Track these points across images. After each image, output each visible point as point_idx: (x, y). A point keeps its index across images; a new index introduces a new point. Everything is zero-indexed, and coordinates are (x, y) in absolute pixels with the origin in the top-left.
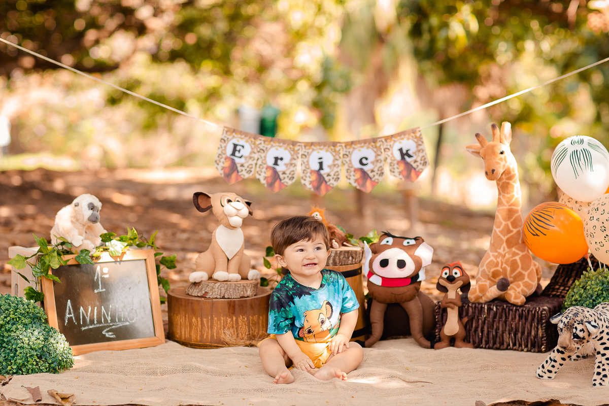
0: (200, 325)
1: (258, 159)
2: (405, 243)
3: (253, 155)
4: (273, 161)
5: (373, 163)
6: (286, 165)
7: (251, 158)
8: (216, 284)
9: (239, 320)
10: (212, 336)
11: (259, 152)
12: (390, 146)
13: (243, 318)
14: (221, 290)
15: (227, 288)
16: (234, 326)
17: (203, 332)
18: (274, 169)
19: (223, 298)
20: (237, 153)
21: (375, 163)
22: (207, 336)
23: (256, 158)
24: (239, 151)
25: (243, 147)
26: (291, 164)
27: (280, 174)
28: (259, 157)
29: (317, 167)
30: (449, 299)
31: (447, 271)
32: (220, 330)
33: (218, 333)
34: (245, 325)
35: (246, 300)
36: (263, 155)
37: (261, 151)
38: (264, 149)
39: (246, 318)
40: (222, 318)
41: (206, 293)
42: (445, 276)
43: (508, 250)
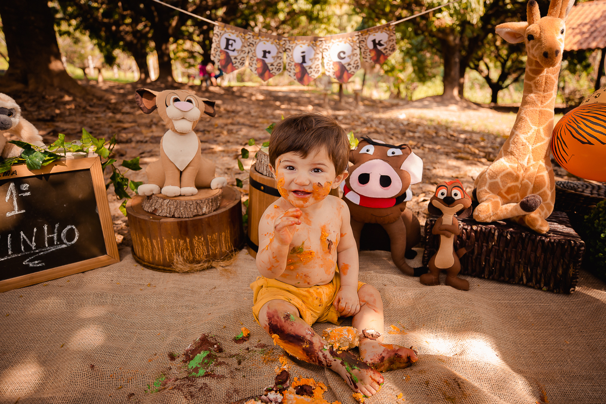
0: (150, 246)
1: (249, 52)
2: (390, 152)
3: (244, 49)
4: (262, 54)
5: (349, 56)
6: (273, 57)
7: (242, 51)
8: (165, 201)
9: (195, 242)
10: (164, 259)
11: (249, 46)
12: (365, 38)
13: (199, 239)
14: (170, 208)
15: (177, 206)
16: (189, 248)
17: (154, 253)
18: (263, 61)
19: (173, 216)
20: (230, 47)
21: (352, 57)
22: (159, 258)
23: (247, 52)
24: (232, 45)
25: (234, 41)
26: (278, 57)
27: (269, 65)
28: (250, 51)
29: (300, 60)
30: (444, 225)
31: (444, 191)
32: (172, 252)
33: (170, 256)
34: (202, 245)
35: (201, 219)
36: (253, 49)
37: (251, 45)
38: (254, 43)
39: (202, 239)
40: (173, 240)
41: (156, 210)
42: (442, 197)
43: (534, 163)
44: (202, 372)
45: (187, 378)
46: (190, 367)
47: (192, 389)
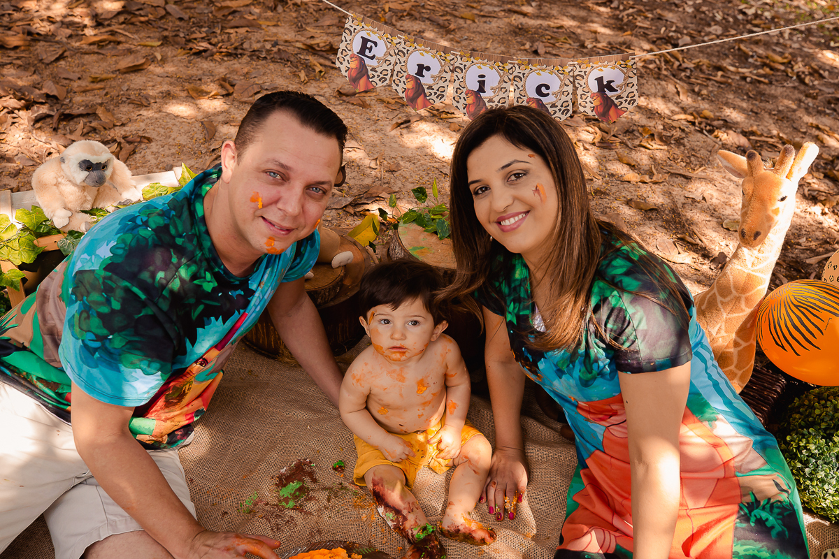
1: (396, 64)
3: (389, 58)
4: (416, 69)
5: (555, 94)
6: (433, 77)
7: (385, 61)
11: (397, 54)
12: (585, 73)
20: (367, 52)
23: (393, 63)
24: (370, 49)
25: (375, 43)
26: (441, 78)
28: (398, 61)
36: (403, 59)
37: (401, 53)
38: (405, 51)
43: (725, 334)
44: (291, 504)
45: (277, 505)
46: (281, 494)
47: (279, 521)
